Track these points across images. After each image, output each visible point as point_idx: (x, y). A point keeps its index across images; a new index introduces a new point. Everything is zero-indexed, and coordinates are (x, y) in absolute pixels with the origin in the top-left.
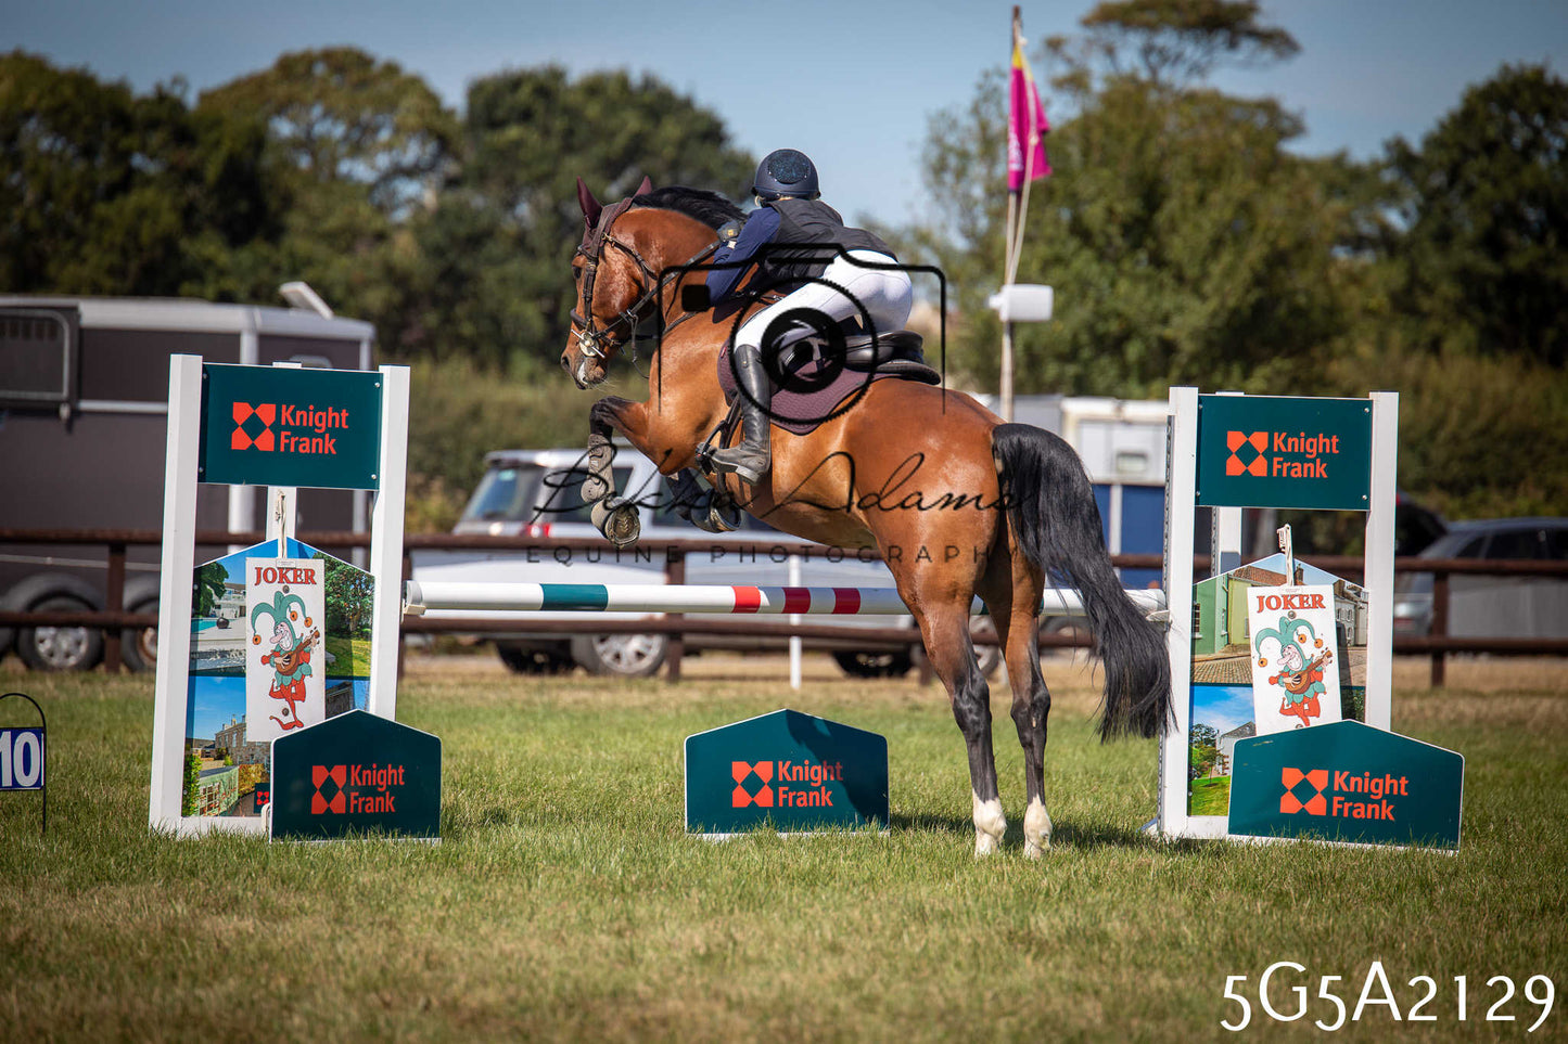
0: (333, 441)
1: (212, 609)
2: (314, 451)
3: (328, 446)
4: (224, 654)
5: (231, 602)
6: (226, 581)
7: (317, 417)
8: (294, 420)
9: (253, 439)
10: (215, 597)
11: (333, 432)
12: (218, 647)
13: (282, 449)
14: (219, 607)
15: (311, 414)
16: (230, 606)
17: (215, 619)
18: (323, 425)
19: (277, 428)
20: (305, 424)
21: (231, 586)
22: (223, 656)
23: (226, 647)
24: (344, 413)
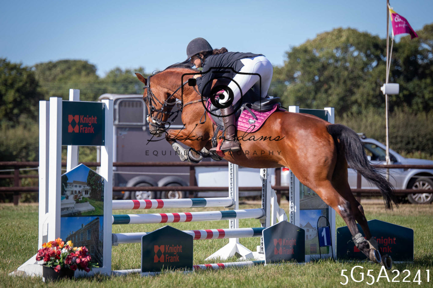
1: (64, 192)
2: (89, 132)
4: (67, 208)
5: (69, 189)
6: (68, 181)
7: (89, 119)
8: (84, 121)
9: (74, 128)
10: (65, 188)
12: (66, 206)
13: (81, 132)
14: (66, 191)
15: (88, 118)
16: (69, 191)
17: (65, 196)
18: (91, 122)
19: (79, 124)
20: (86, 122)
22: (67, 210)
23: (68, 206)
24: (96, 118)
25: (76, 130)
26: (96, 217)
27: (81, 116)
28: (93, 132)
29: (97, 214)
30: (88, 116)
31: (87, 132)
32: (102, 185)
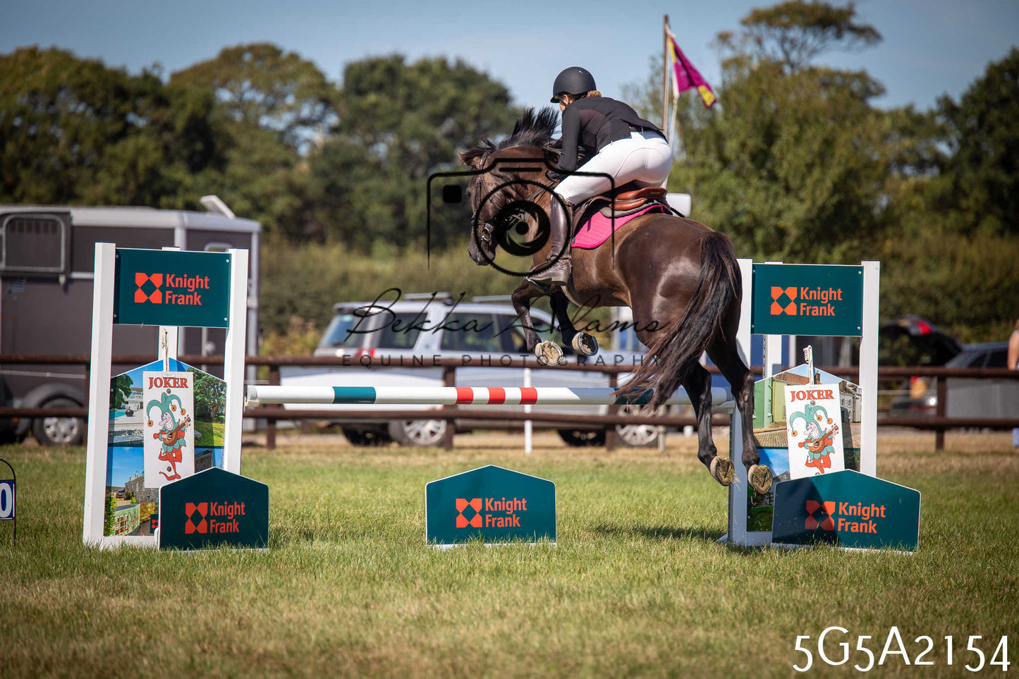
0: (200, 296)
1: (123, 404)
2: (187, 303)
3: (197, 300)
4: (130, 432)
5: (135, 399)
6: (131, 386)
7: (189, 281)
8: (175, 284)
9: (149, 296)
10: (124, 396)
11: (199, 291)
12: (126, 428)
13: (167, 302)
14: (127, 403)
15: (185, 279)
16: (134, 402)
17: (125, 411)
18: (193, 286)
19: (163, 289)
20: (181, 286)
21: (134, 389)
22: (130, 434)
23: (132, 428)
24: (207, 279)
25: (156, 298)
26: (206, 449)
27: (168, 275)
28: (200, 304)
29: (206, 444)
30: (185, 275)
31: (183, 303)
32: (220, 394)
